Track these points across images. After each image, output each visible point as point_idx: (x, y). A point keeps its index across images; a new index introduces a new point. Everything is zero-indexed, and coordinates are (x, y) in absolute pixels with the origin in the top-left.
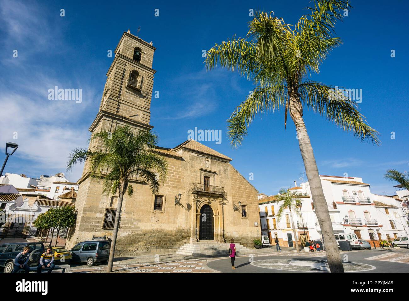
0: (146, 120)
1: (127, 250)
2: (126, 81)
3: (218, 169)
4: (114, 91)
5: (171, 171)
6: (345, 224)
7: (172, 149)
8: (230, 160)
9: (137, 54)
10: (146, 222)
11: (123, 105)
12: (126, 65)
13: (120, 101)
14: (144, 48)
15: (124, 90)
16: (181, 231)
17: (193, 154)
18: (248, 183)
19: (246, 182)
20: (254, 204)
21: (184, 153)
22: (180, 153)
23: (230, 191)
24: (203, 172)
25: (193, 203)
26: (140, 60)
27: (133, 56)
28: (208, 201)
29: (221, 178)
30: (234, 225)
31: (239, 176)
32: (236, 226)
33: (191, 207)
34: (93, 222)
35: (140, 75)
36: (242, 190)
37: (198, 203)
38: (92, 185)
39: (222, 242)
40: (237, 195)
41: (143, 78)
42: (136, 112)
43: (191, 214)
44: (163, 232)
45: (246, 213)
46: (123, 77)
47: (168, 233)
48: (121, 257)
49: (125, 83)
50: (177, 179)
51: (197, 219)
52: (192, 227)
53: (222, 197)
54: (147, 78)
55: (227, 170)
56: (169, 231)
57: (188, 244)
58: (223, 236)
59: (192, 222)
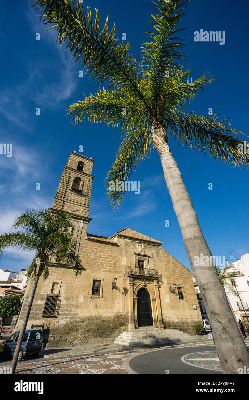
0: (86, 213)
1: (65, 340)
2: (71, 185)
3: (151, 253)
4: (61, 193)
5: (107, 257)
7: (109, 237)
8: (161, 244)
9: (80, 166)
10: (84, 308)
11: (67, 203)
12: (71, 174)
13: (65, 200)
14: (85, 161)
15: (69, 192)
16: (119, 317)
17: (127, 240)
18: (181, 264)
19: (178, 263)
20: (190, 285)
21: (119, 239)
22: (116, 240)
23: (164, 273)
24: (137, 256)
25: (129, 286)
26: (82, 170)
27: (77, 167)
28: (143, 284)
29: (154, 261)
30: (172, 309)
31: (172, 258)
32: (174, 310)
33: (128, 291)
34: (34, 310)
35: (82, 180)
36: (176, 272)
37: (134, 286)
39: (162, 328)
40: (171, 276)
41: (84, 182)
42: (78, 207)
43: (128, 299)
44: (101, 319)
45: (183, 295)
46: (68, 182)
47: (106, 320)
48: (58, 348)
49: (70, 186)
50: (114, 264)
51: (134, 303)
52: (130, 312)
53: (157, 280)
54: (88, 182)
55: (160, 253)
56: (106, 317)
57: (127, 332)
58: (162, 321)
59: (129, 307)
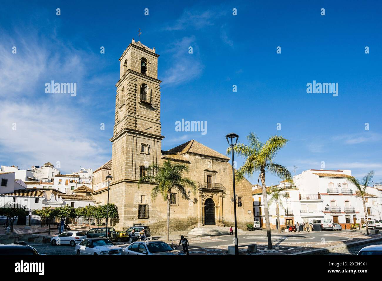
0: (158, 131)
1: (156, 232)
2: (138, 96)
3: (219, 168)
4: (131, 108)
6: (326, 211)
8: (228, 160)
9: (144, 65)
10: (166, 213)
11: (139, 120)
12: (136, 80)
13: (136, 117)
14: (148, 57)
15: (138, 105)
16: (191, 219)
17: (197, 157)
18: (245, 178)
20: (249, 196)
21: (190, 157)
22: (187, 157)
23: (228, 186)
24: (206, 172)
25: (199, 197)
26: (146, 73)
27: (140, 68)
28: (210, 195)
29: (221, 176)
30: (231, 214)
32: (233, 214)
33: (198, 201)
34: (132, 214)
35: (148, 87)
36: (239, 185)
37: (203, 197)
38: (127, 188)
39: (222, 226)
42: (150, 124)
43: (198, 206)
44: (178, 220)
45: (242, 203)
46: (136, 92)
47: (182, 220)
49: (138, 98)
51: (202, 210)
52: (199, 216)
53: (222, 192)
54: (155, 90)
55: (226, 168)
56: (182, 218)
57: (197, 228)
58: (223, 221)
59: (199, 212)
